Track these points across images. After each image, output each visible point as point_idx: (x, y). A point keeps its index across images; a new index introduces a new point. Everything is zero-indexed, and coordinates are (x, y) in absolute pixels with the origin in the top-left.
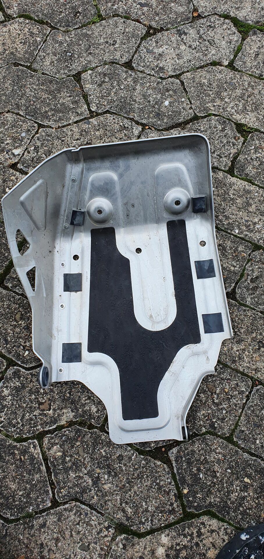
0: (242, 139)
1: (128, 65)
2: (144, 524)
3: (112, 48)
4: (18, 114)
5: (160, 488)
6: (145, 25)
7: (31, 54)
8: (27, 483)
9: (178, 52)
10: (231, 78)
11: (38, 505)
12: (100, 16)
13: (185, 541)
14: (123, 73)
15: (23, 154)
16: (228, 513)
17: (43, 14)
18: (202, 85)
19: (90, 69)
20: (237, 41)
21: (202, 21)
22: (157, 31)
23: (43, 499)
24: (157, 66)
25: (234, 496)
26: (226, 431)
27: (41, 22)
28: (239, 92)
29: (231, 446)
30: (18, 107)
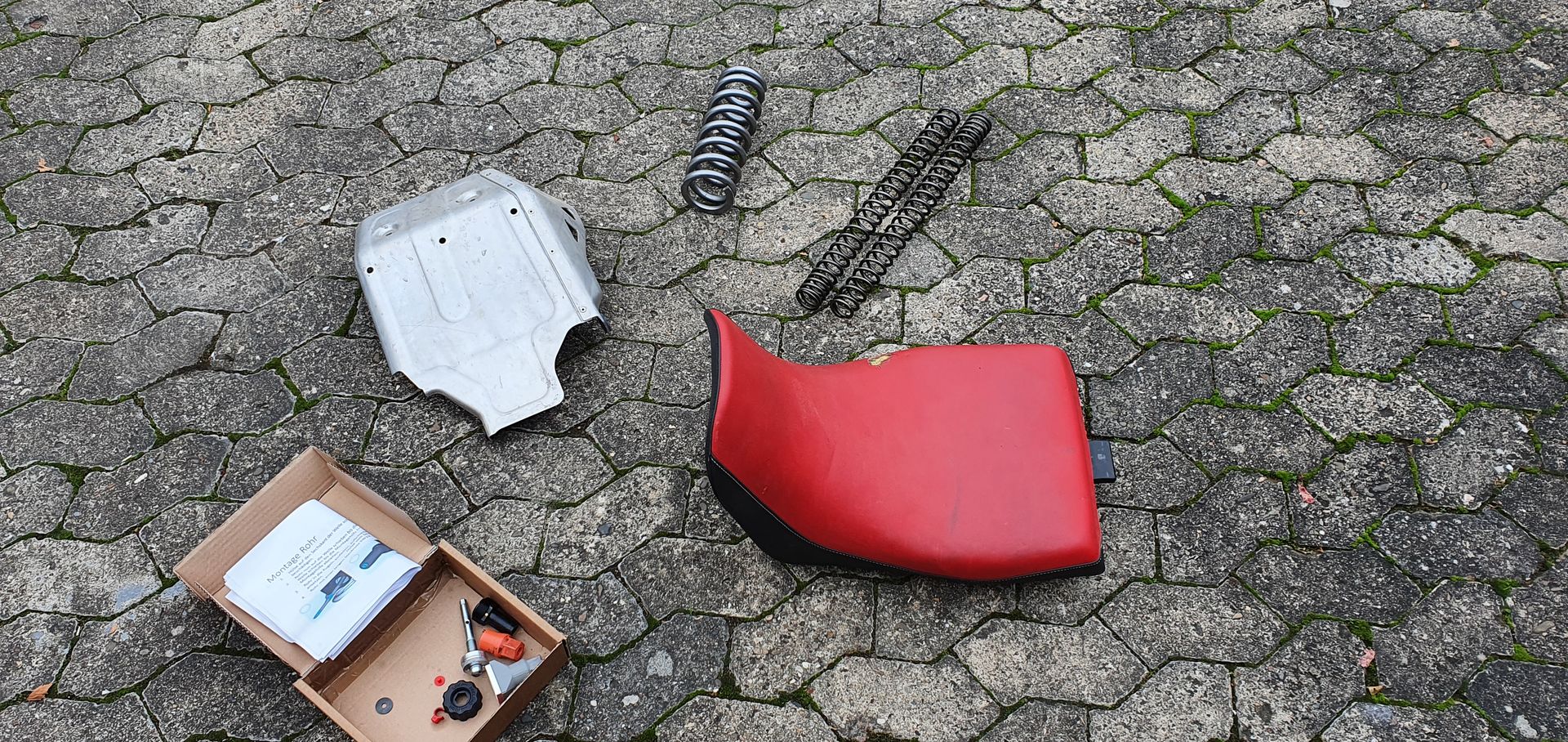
0: (584, 144)
1: (436, 101)
2: (576, 494)
3: (411, 89)
4: (314, 173)
5: (585, 459)
6: (444, 61)
7: (314, 112)
8: (435, 500)
9: (488, 79)
10: (555, 92)
11: (454, 516)
12: (388, 62)
13: (624, 495)
14: (432, 110)
15: (334, 209)
16: (661, 459)
17: (317, 72)
18: (525, 104)
19: (391, 113)
20: (552, 58)
21: (508, 47)
22: (458, 65)
23: (458, 508)
24: (469, 96)
25: (662, 444)
26: (640, 393)
27: (318, 80)
28: (567, 103)
29: (647, 404)
30: (313, 165)
